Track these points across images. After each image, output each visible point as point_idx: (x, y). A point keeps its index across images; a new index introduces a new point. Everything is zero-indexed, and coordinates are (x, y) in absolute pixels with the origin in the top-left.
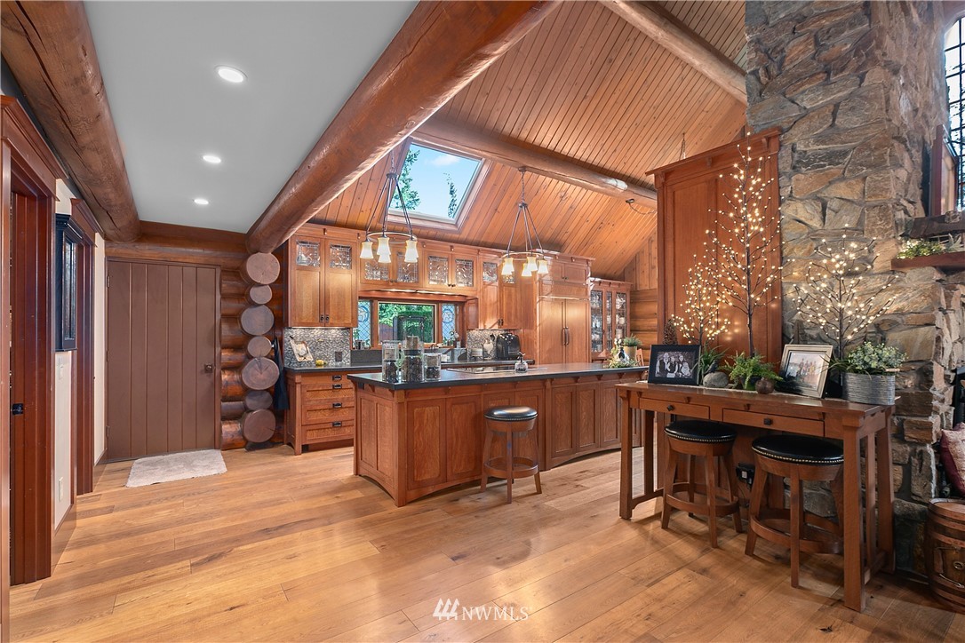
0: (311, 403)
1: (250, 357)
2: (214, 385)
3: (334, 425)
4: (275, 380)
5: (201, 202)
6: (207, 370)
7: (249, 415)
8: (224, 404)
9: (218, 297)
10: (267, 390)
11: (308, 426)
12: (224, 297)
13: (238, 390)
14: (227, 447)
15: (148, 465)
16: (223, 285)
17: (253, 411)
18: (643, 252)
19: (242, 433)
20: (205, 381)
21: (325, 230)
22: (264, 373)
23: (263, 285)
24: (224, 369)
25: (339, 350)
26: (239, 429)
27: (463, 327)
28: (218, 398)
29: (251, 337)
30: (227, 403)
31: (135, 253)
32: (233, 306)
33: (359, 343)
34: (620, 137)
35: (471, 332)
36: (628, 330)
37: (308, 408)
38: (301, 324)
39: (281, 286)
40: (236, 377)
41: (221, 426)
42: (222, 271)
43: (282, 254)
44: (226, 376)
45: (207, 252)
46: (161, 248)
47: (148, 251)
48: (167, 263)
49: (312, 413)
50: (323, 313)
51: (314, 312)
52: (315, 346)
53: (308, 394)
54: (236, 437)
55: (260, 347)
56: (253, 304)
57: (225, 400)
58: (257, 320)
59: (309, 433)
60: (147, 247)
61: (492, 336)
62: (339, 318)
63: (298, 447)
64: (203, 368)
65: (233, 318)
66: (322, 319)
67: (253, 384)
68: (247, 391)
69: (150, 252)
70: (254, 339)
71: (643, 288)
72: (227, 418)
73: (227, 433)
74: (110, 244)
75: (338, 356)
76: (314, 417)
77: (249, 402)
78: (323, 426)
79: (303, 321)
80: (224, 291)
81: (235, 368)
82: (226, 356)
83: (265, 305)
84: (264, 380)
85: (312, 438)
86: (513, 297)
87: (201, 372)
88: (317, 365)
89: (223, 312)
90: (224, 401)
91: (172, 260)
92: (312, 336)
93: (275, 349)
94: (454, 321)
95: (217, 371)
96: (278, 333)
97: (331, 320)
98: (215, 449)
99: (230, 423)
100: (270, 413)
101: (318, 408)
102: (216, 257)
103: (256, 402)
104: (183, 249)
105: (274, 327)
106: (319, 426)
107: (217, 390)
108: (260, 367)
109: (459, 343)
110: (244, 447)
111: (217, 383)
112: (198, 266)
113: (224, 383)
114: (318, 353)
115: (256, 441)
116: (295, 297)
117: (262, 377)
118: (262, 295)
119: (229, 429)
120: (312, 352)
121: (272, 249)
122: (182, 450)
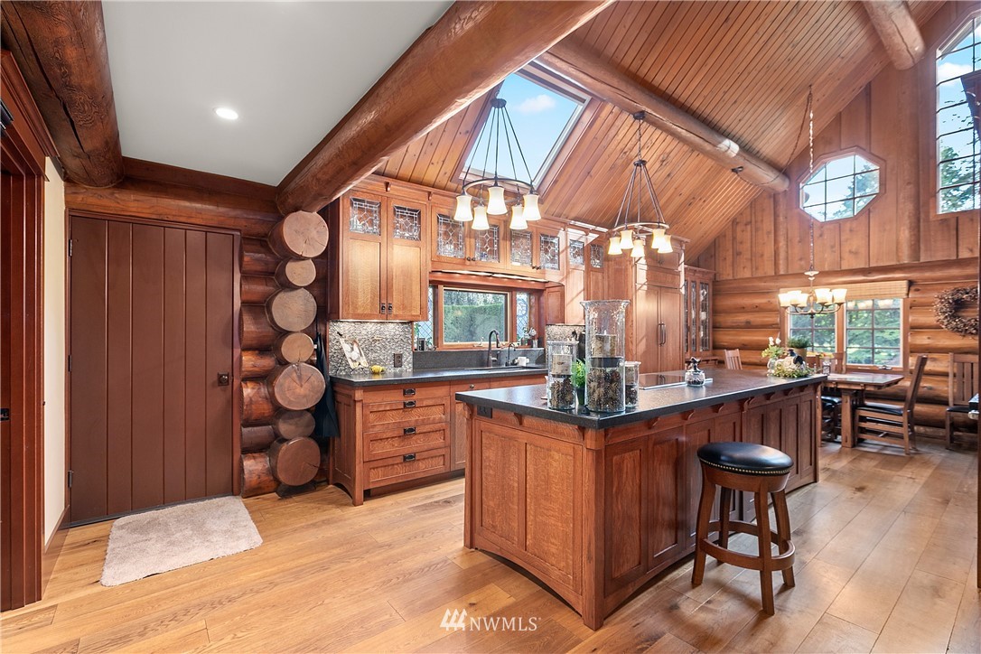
0: (376, 429)
1: (283, 363)
2: (231, 402)
3: (405, 458)
4: (319, 396)
5: (227, 114)
6: (221, 381)
7: (284, 447)
8: (245, 430)
9: (237, 276)
10: (308, 410)
11: (371, 463)
12: (246, 276)
13: (266, 409)
14: (251, 492)
15: (134, 530)
16: (246, 259)
17: (291, 440)
18: (725, 236)
19: (272, 471)
20: (219, 398)
21: (387, 185)
22: (306, 385)
23: (305, 259)
24: (246, 379)
25: (398, 351)
26: (268, 465)
27: (540, 321)
28: (237, 422)
29: (287, 333)
30: (250, 429)
31: (113, 204)
32: (259, 289)
33: (422, 343)
34: (745, 84)
35: (550, 328)
36: (711, 326)
37: (372, 437)
38: (356, 316)
39: (328, 262)
40: (264, 391)
41: (241, 462)
42: (244, 238)
43: (331, 215)
44: (249, 390)
45: (222, 209)
46: (154, 200)
47: (135, 203)
48: (162, 223)
49: (377, 444)
50: (384, 301)
51: (373, 299)
52: (369, 346)
53: (372, 416)
54: (264, 478)
55: (298, 349)
56: (288, 286)
57: (247, 424)
58: (294, 309)
59: (373, 473)
60: (132, 197)
61: (574, 333)
62: (404, 308)
63: (359, 493)
64: (215, 378)
65: (259, 307)
66: (383, 308)
67: (290, 402)
68: (279, 412)
69: (136, 204)
70: (290, 337)
71: (725, 277)
72: (250, 450)
73: (251, 472)
74: (73, 189)
75: (398, 360)
76: (381, 449)
77: (284, 428)
78: (390, 461)
79: (360, 311)
80: (246, 268)
81: (264, 378)
82: (249, 361)
83: (305, 288)
84: (305, 396)
85: (378, 478)
86: (600, 284)
87: (213, 385)
88: (374, 373)
89: (245, 298)
90: (245, 426)
91: (171, 218)
92: (364, 332)
93: (318, 352)
94: (527, 315)
95: (236, 383)
96: (321, 328)
97: (394, 311)
98: (233, 495)
99: (254, 458)
100: (313, 443)
101: (384, 436)
102: (235, 218)
103: (293, 427)
104: (187, 204)
105: (316, 320)
106: (384, 462)
107: (236, 409)
108: (300, 377)
109: (536, 342)
110: (275, 491)
111: (235, 401)
112: (208, 229)
113: (246, 400)
114: (372, 356)
115: (293, 484)
116: (348, 276)
117: (301, 391)
118: (301, 273)
119: (254, 467)
120: (366, 355)
121: (319, 208)
122: (185, 499)
